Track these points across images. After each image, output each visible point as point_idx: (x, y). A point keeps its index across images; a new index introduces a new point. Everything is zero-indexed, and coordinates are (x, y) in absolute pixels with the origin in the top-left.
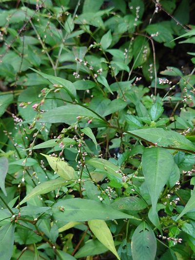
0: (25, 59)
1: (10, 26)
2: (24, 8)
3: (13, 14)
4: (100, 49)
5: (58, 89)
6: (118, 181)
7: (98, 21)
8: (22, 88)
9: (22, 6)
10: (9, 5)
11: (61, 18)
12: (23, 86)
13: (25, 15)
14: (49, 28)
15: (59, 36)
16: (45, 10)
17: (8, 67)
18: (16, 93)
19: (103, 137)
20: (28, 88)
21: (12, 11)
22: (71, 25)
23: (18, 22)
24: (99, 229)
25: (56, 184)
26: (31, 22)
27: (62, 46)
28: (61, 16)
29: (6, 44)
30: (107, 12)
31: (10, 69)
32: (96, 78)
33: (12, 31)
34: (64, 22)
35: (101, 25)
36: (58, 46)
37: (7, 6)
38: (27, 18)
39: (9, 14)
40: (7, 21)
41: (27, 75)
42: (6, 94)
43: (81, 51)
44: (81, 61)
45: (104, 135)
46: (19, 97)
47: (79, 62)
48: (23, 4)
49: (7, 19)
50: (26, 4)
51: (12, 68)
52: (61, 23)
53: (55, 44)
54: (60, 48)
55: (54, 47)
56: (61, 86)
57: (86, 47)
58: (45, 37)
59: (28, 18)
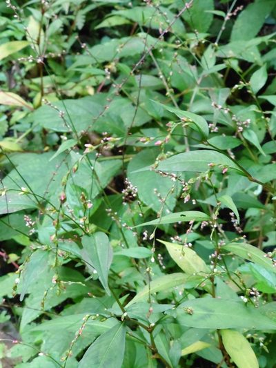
0: (141, 107)
1: (121, 60)
2: (142, 34)
3: (126, 43)
4: (249, 91)
5: (187, 124)
6: (270, 285)
7: (252, 53)
8: (135, 149)
9: (140, 31)
10: (120, 31)
11: (196, 48)
12: (137, 148)
13: (143, 45)
14: (177, 61)
15: (191, 75)
16: (173, 38)
17: (115, 120)
18: (126, 158)
19: (255, 230)
20: (143, 152)
21: (125, 39)
22: (211, 59)
23: (132, 54)
24: (238, 351)
25: (178, 279)
26: (151, 54)
27: (196, 91)
28: (196, 46)
29: (114, 86)
30: (266, 39)
31: (117, 123)
32: (242, 132)
33: (124, 67)
34: (202, 55)
35: (256, 59)
36: (190, 90)
37: (117, 33)
38: (146, 48)
39: (121, 43)
40: (117, 52)
41: (142, 131)
42: (111, 160)
43: (220, 94)
44: (220, 107)
45: (257, 227)
46: (130, 164)
47: (217, 109)
48: (142, 30)
49: (118, 50)
50: (145, 29)
51: (121, 122)
52: (196, 56)
53: (186, 88)
54: (192, 93)
55: (185, 92)
56: (191, 120)
57: (228, 89)
58: (171, 73)
59: (148, 49)
